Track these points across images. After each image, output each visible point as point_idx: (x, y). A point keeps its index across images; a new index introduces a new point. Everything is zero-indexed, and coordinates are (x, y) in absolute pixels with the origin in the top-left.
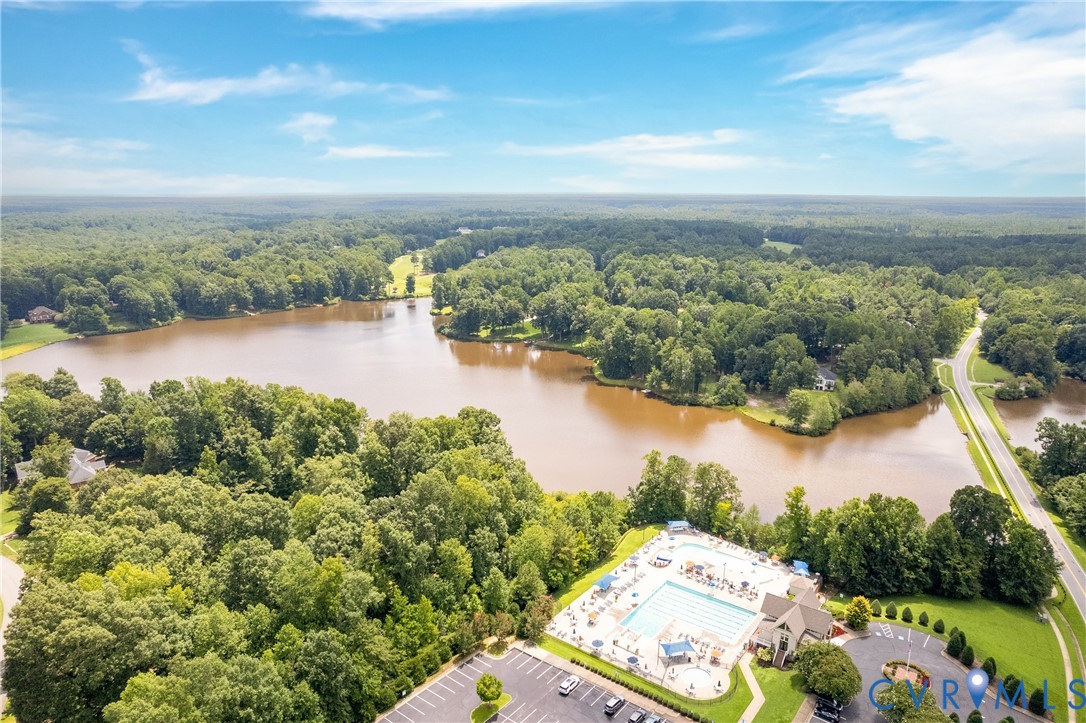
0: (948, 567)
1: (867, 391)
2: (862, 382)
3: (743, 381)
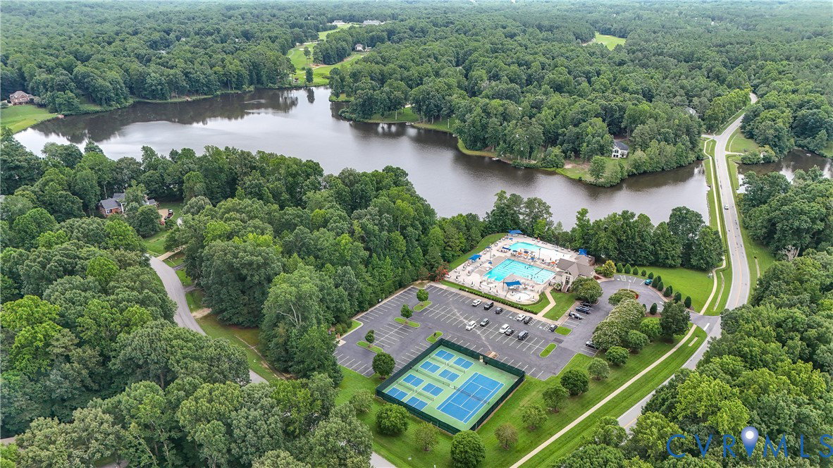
0: (662, 250)
1: (647, 158)
2: (644, 151)
3: (563, 152)
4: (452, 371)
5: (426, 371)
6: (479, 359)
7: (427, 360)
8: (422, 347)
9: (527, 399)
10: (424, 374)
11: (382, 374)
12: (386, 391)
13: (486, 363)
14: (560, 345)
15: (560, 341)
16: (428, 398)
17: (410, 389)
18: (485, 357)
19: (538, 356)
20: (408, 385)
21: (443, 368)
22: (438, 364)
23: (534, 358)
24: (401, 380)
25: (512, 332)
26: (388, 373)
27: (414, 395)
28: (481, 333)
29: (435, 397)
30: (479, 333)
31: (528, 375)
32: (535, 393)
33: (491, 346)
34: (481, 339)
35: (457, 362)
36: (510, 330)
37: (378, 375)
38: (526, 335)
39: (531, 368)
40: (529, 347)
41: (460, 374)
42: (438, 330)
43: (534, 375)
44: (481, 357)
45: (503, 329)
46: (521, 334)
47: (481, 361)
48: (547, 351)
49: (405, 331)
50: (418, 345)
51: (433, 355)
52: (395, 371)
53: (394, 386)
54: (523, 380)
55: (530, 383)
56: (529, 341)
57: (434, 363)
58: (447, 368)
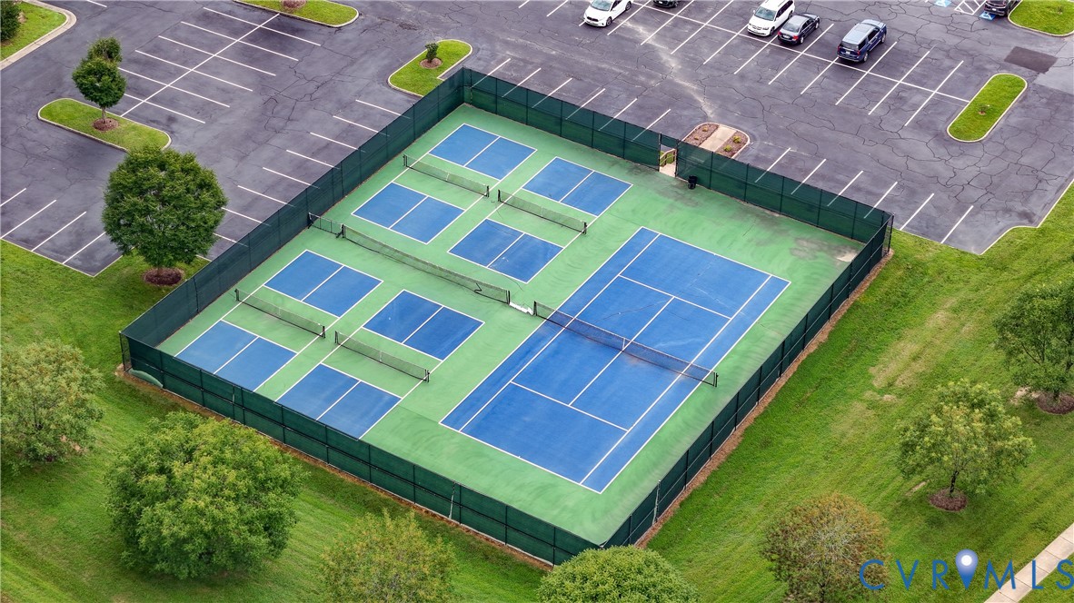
4: (525, 226)
5: (387, 234)
6: (655, 164)
7: (395, 176)
8: (366, 115)
9: (908, 347)
10: (379, 250)
11: (156, 261)
12: (179, 346)
13: (693, 182)
14: (1042, 79)
15: (1041, 64)
16: (401, 369)
17: (309, 329)
18: (684, 153)
19: (940, 137)
20: (296, 306)
21: (473, 213)
22: (447, 197)
23: (923, 148)
24: (258, 284)
25: (810, 29)
26: (185, 252)
27: (328, 357)
28: (660, 37)
29: (436, 365)
30: (648, 36)
31: (901, 230)
32: (940, 317)
33: (711, 97)
34: (661, 68)
35: (549, 184)
36: (798, 22)
37: (139, 264)
38: (876, 41)
39: (911, 194)
40: (898, 98)
41: (566, 241)
42: (445, 32)
43: (930, 228)
44: (666, 151)
45: (769, 15)
46: (855, 36)
47: (669, 170)
48: (986, 112)
49: (284, 44)
50: (345, 107)
51: (424, 152)
52: (225, 240)
53: (224, 314)
54: (878, 258)
55: (915, 270)
56: (892, 67)
57: (429, 191)
58: (493, 213)
